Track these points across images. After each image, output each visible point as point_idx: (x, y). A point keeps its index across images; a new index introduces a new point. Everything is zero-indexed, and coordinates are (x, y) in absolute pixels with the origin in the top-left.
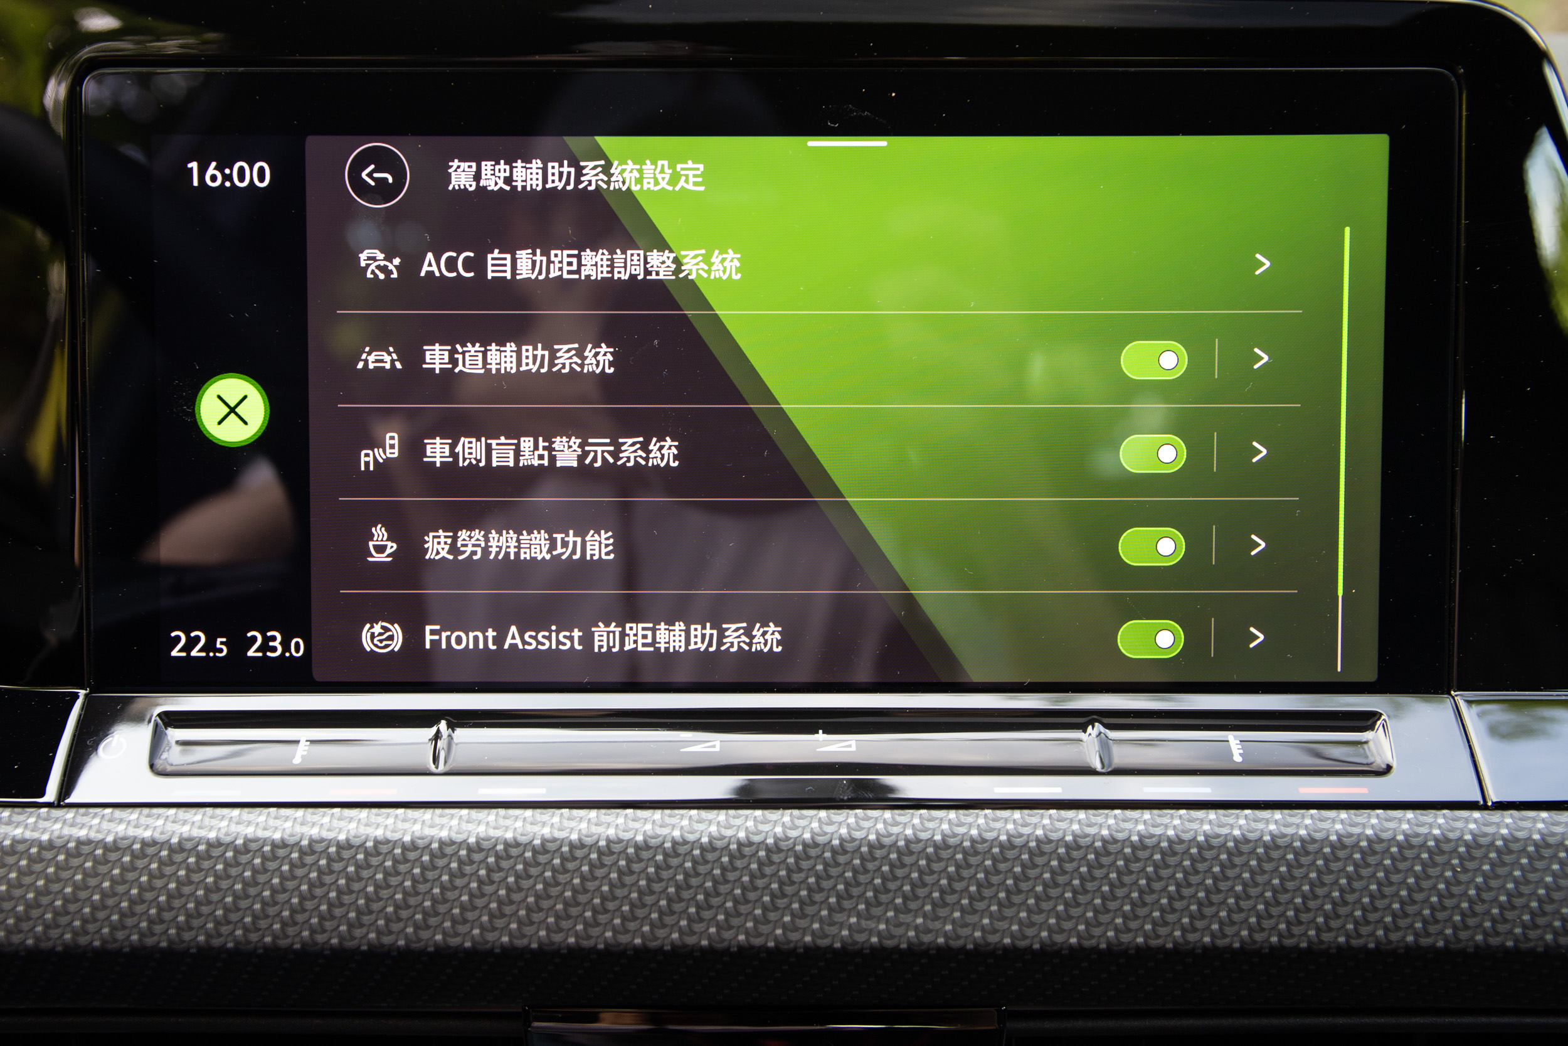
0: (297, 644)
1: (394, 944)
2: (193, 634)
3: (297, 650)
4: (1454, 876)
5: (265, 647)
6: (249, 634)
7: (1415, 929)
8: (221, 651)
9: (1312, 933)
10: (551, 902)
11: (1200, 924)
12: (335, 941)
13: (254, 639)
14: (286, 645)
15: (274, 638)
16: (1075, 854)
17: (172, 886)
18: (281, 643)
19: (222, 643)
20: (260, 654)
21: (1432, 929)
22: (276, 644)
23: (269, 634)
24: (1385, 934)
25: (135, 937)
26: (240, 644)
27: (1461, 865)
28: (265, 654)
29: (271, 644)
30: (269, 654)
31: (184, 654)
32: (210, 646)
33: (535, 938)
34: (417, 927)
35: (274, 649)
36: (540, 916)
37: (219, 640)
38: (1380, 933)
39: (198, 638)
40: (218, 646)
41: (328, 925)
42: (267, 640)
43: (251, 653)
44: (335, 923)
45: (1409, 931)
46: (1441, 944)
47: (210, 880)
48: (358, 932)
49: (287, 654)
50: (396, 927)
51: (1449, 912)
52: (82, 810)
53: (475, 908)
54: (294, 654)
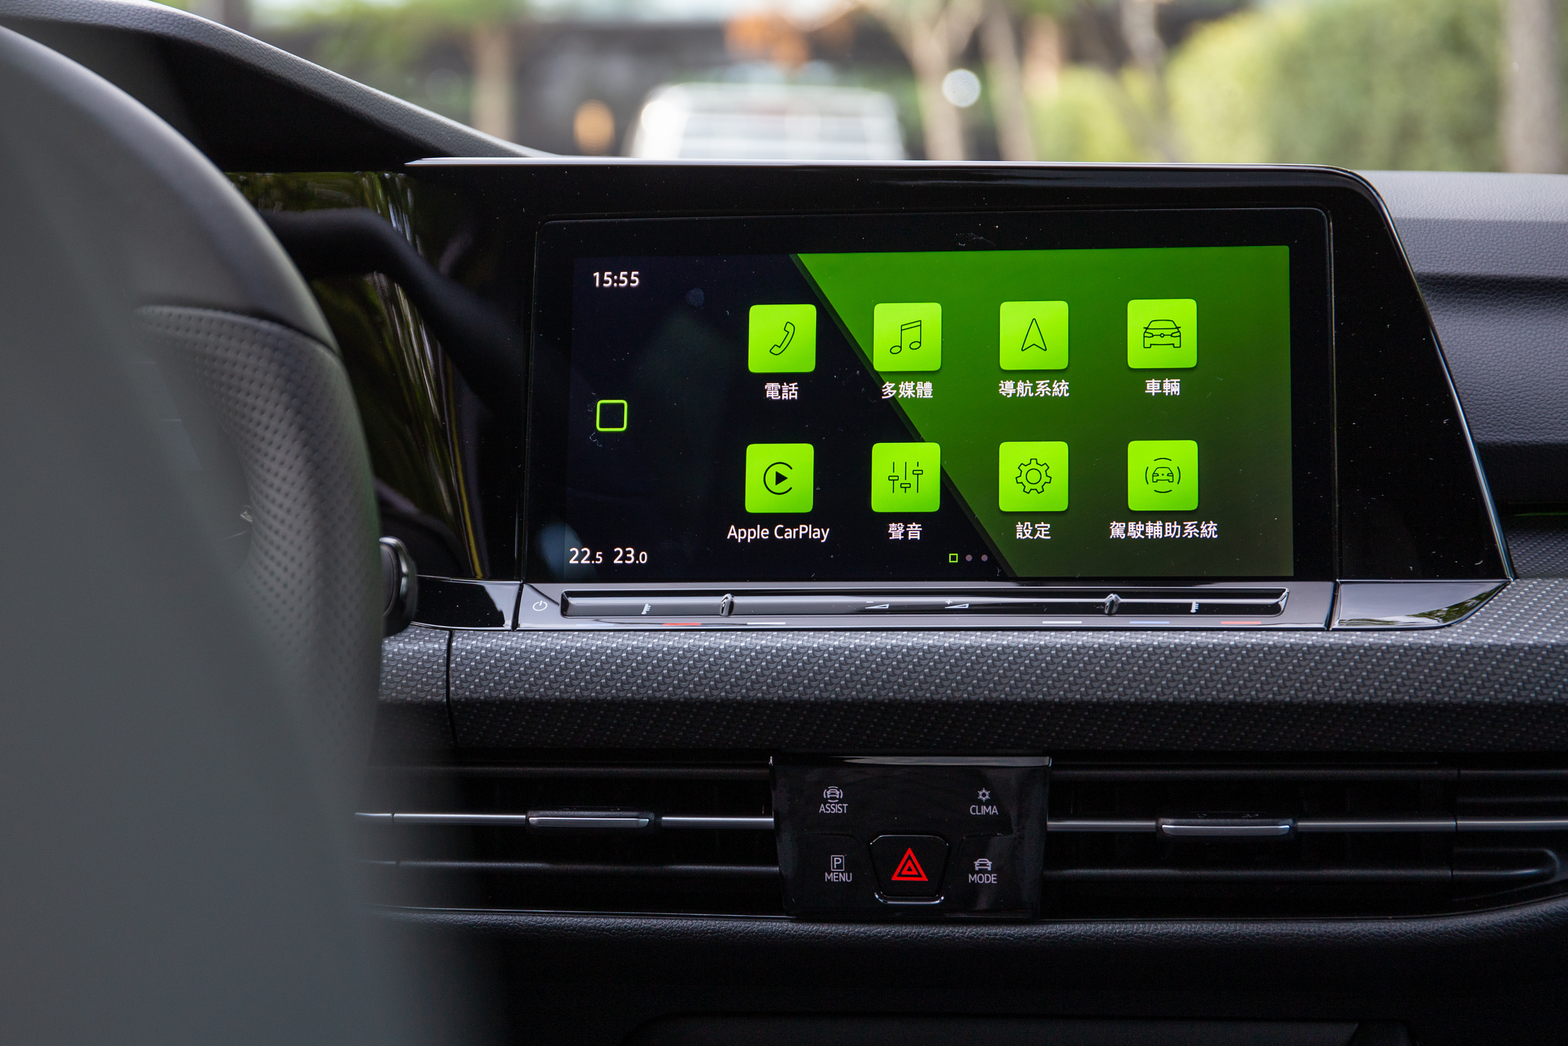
0: (643, 556)
1: (698, 698)
2: (583, 550)
3: (643, 560)
4: (1298, 662)
5: (624, 558)
6: (616, 550)
7: (1273, 691)
8: (599, 560)
9: (1214, 693)
10: (785, 675)
11: (1150, 688)
12: (666, 696)
13: (618, 552)
14: (636, 556)
15: (630, 552)
16: (1082, 651)
17: (578, 667)
18: (634, 555)
19: (599, 555)
20: (621, 562)
21: (1283, 691)
22: (631, 555)
23: (627, 549)
24: (1256, 694)
25: (557, 694)
26: (610, 555)
27: (1303, 656)
28: (624, 562)
29: (628, 555)
30: (626, 562)
31: (577, 562)
32: (592, 557)
33: (776, 695)
34: (711, 689)
35: (630, 559)
36: (779, 683)
37: (598, 553)
38: (1253, 693)
39: (586, 552)
40: (597, 557)
41: (663, 687)
42: (625, 553)
43: (616, 561)
44: (666, 686)
45: (1270, 692)
46: (1288, 699)
47: (598, 664)
48: (679, 691)
49: (637, 562)
50: (699, 688)
51: (1293, 681)
52: (527, 632)
53: (743, 679)
54: (642, 562)
